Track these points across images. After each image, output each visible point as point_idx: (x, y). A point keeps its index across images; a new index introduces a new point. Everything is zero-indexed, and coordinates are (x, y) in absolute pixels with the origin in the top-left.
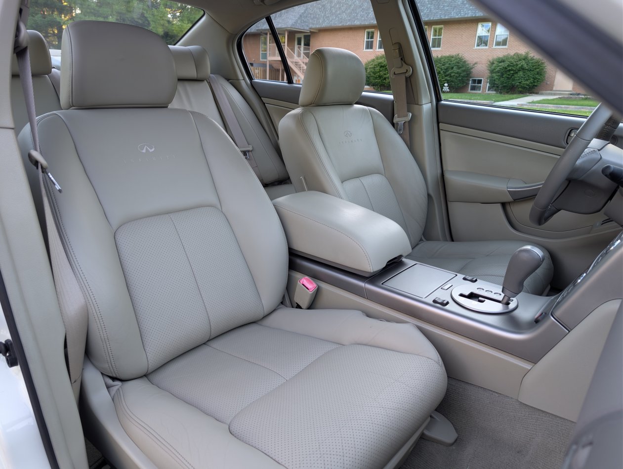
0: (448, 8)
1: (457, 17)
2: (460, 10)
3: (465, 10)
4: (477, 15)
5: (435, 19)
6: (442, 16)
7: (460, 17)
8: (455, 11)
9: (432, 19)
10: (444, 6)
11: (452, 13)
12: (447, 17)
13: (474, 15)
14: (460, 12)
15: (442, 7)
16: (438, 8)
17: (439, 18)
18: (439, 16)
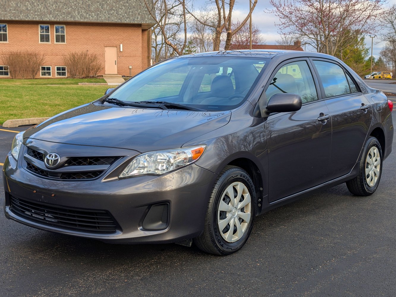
0: (14, 11)
1: (27, 19)
2: (28, 14)
3: (32, 15)
4: (44, 20)
5: (6, 19)
6: (12, 18)
7: (29, 20)
8: (22, 15)
9: (3, 19)
10: (10, 10)
11: (21, 16)
12: (17, 19)
13: (41, 20)
14: (28, 15)
15: (9, 10)
16: (6, 11)
17: (10, 19)
18: (9, 17)
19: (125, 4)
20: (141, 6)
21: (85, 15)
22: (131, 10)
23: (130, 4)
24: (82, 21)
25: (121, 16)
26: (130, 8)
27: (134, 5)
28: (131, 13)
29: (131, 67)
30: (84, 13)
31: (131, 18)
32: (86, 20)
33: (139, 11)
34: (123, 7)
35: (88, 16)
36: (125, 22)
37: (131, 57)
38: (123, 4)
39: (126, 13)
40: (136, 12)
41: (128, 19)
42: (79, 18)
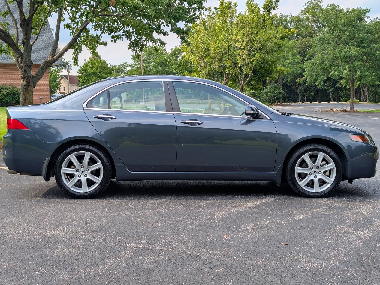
19: (36, 50)
20: (49, 51)
21: (6, 58)
22: (41, 55)
23: (40, 50)
24: (5, 62)
25: (35, 59)
26: (40, 52)
27: (43, 50)
28: (41, 57)
29: (41, 97)
30: (5, 57)
31: (42, 60)
32: (8, 62)
33: (48, 55)
34: (35, 52)
35: (9, 59)
36: (38, 63)
37: (41, 89)
38: (34, 50)
39: (38, 56)
40: (45, 56)
41: (40, 61)
42: (2, 60)
